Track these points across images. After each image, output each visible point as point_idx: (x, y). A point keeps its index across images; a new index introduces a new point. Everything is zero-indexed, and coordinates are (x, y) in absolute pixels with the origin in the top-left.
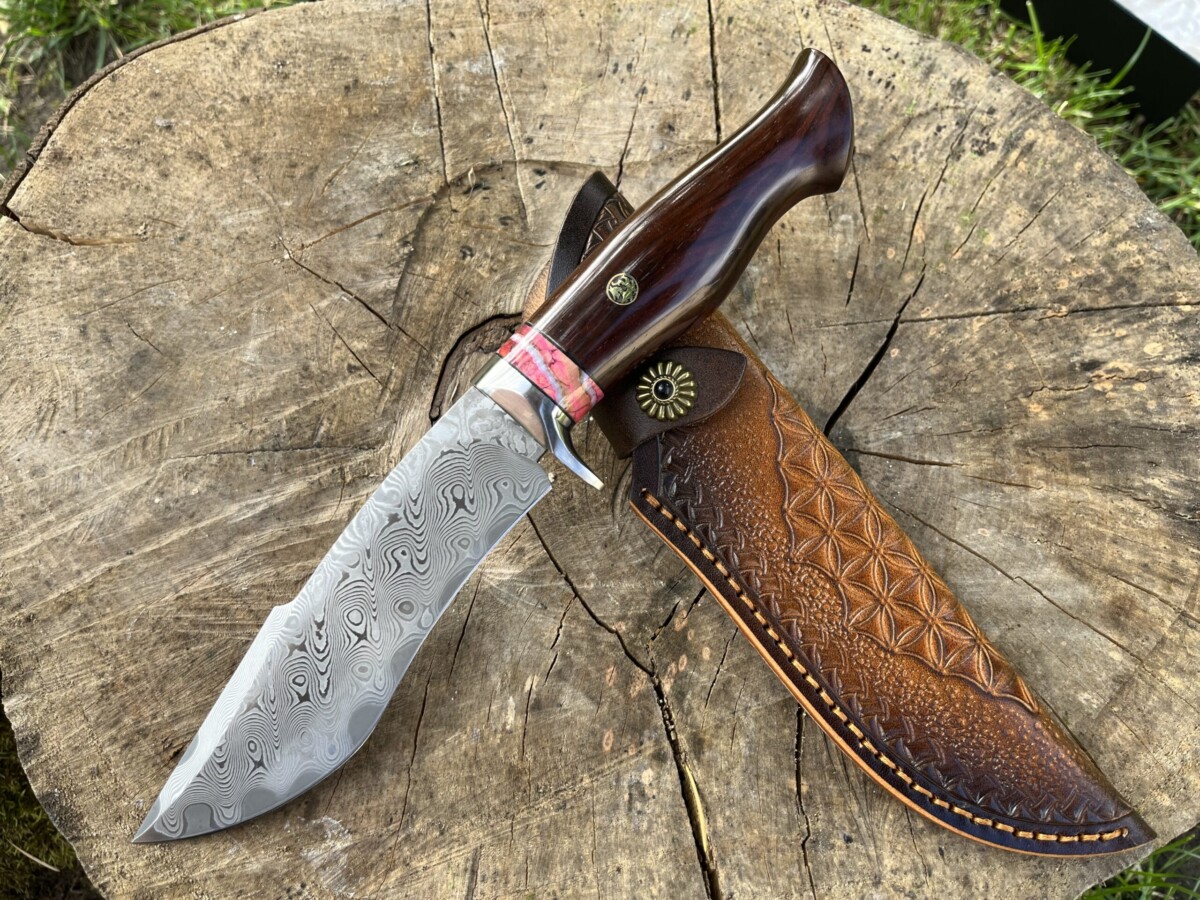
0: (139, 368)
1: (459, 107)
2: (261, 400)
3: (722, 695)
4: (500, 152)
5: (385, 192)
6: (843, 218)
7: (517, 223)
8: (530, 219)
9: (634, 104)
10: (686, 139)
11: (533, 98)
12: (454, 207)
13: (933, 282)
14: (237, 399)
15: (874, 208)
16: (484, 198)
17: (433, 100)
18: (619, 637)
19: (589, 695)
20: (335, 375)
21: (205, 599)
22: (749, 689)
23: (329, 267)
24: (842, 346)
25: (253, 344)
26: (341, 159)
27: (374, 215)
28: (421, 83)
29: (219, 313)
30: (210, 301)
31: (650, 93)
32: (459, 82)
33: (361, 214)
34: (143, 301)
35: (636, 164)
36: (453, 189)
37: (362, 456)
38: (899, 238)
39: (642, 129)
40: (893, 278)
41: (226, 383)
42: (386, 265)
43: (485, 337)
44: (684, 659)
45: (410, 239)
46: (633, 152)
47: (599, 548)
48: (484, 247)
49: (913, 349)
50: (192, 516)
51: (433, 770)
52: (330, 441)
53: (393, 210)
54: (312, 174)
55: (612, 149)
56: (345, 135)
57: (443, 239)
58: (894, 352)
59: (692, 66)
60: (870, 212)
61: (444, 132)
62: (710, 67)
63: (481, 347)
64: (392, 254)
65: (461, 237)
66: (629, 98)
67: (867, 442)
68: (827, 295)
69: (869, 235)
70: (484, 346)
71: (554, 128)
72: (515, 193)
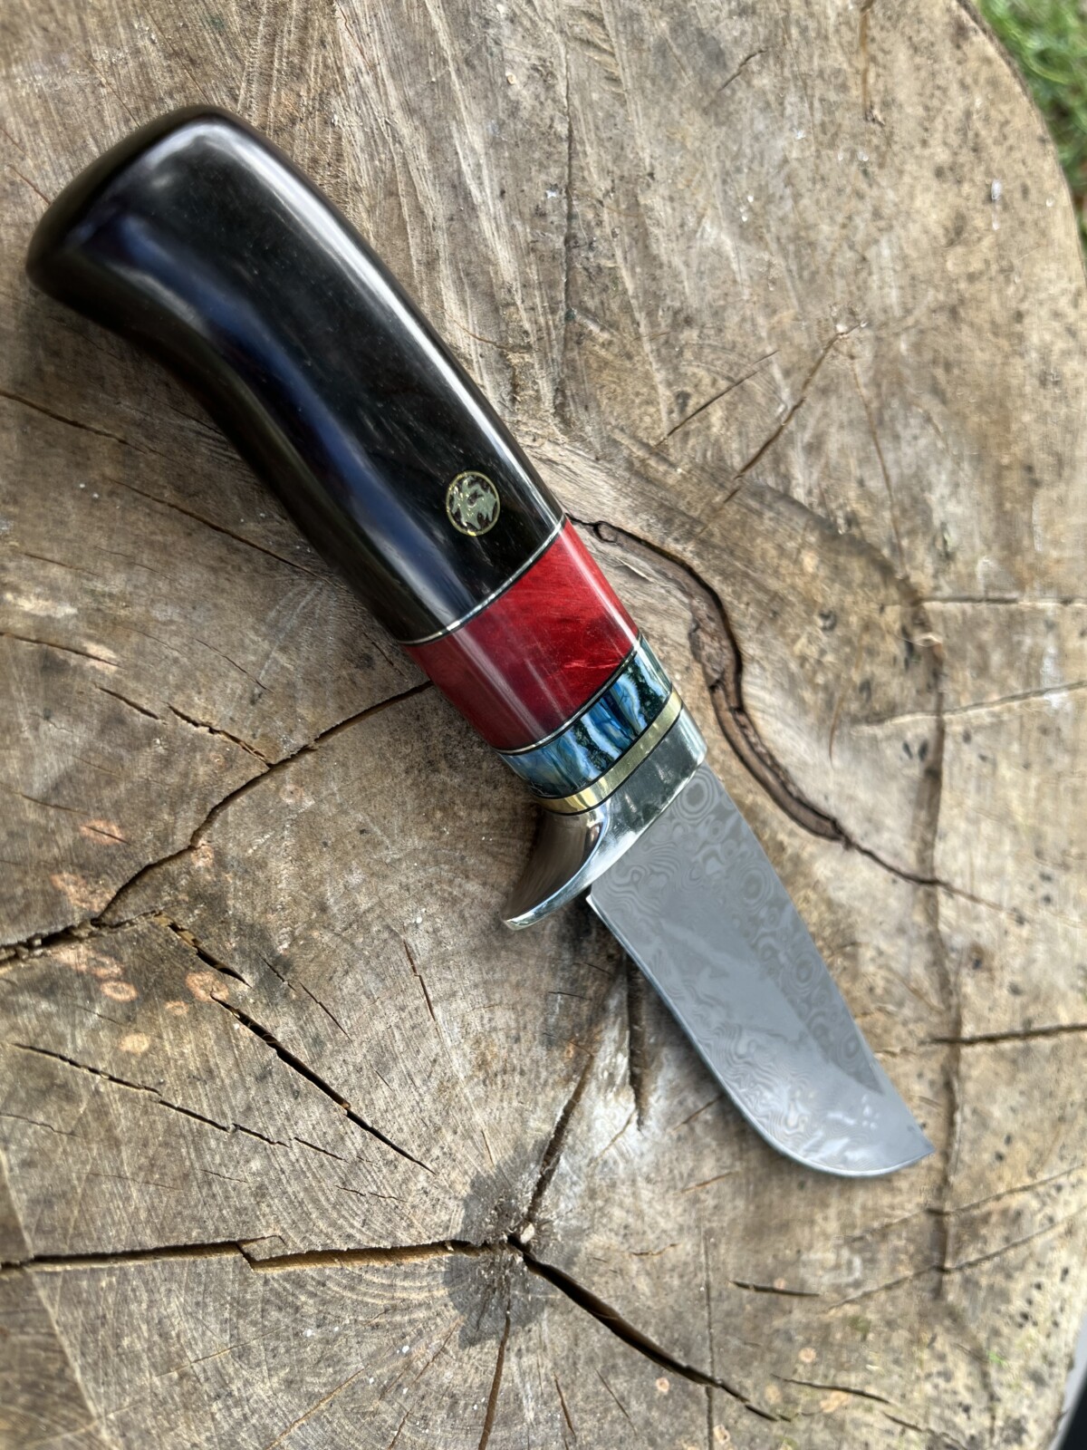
0: (702, 45)
1: (1008, 633)
2: (646, 234)
4: (956, 691)
5: (914, 501)
6: (857, 1262)
7: (863, 707)
8: (867, 730)
9: (1005, 905)
10: (964, 988)
11: (1015, 748)
12: (889, 609)
13: (766, 1439)
14: (649, 193)
15: (869, 1316)
16: (895, 659)
17: (1014, 595)
18: (180, 854)
19: (67, 779)
20: (675, 369)
21: (322, 43)
22: (49, 1144)
23: (824, 392)
24: (676, 1282)
25: (728, 244)
26: (954, 442)
27: (887, 479)
28: (1033, 579)
29: (770, 200)
30: (788, 191)
31: (1018, 931)
32: (1034, 637)
33: (890, 457)
34: (791, 85)
35: (935, 908)
36: (910, 610)
37: (546, 389)
38: (828, 1367)
39: (977, 919)
40: (774, 1364)
41: (674, 183)
42: (824, 485)
43: (712, 637)
45: (855, 531)
46: (951, 903)
47: (360, 817)
48: (836, 651)
49: (667, 1420)
50: (467, 62)
52: (576, 338)
53: (892, 508)
54: (937, 393)
55: (954, 868)
56: (981, 454)
58: (663, 1385)
59: (1048, 998)
60: (865, 1308)
61: (980, 606)
62: (1046, 1026)
63: (698, 627)
64: (837, 497)
65: (848, 614)
66: (1011, 897)
67: (519, 1354)
68: (751, 1246)
69: (833, 1312)
70: (699, 633)
71: (980, 777)
72: (899, 710)
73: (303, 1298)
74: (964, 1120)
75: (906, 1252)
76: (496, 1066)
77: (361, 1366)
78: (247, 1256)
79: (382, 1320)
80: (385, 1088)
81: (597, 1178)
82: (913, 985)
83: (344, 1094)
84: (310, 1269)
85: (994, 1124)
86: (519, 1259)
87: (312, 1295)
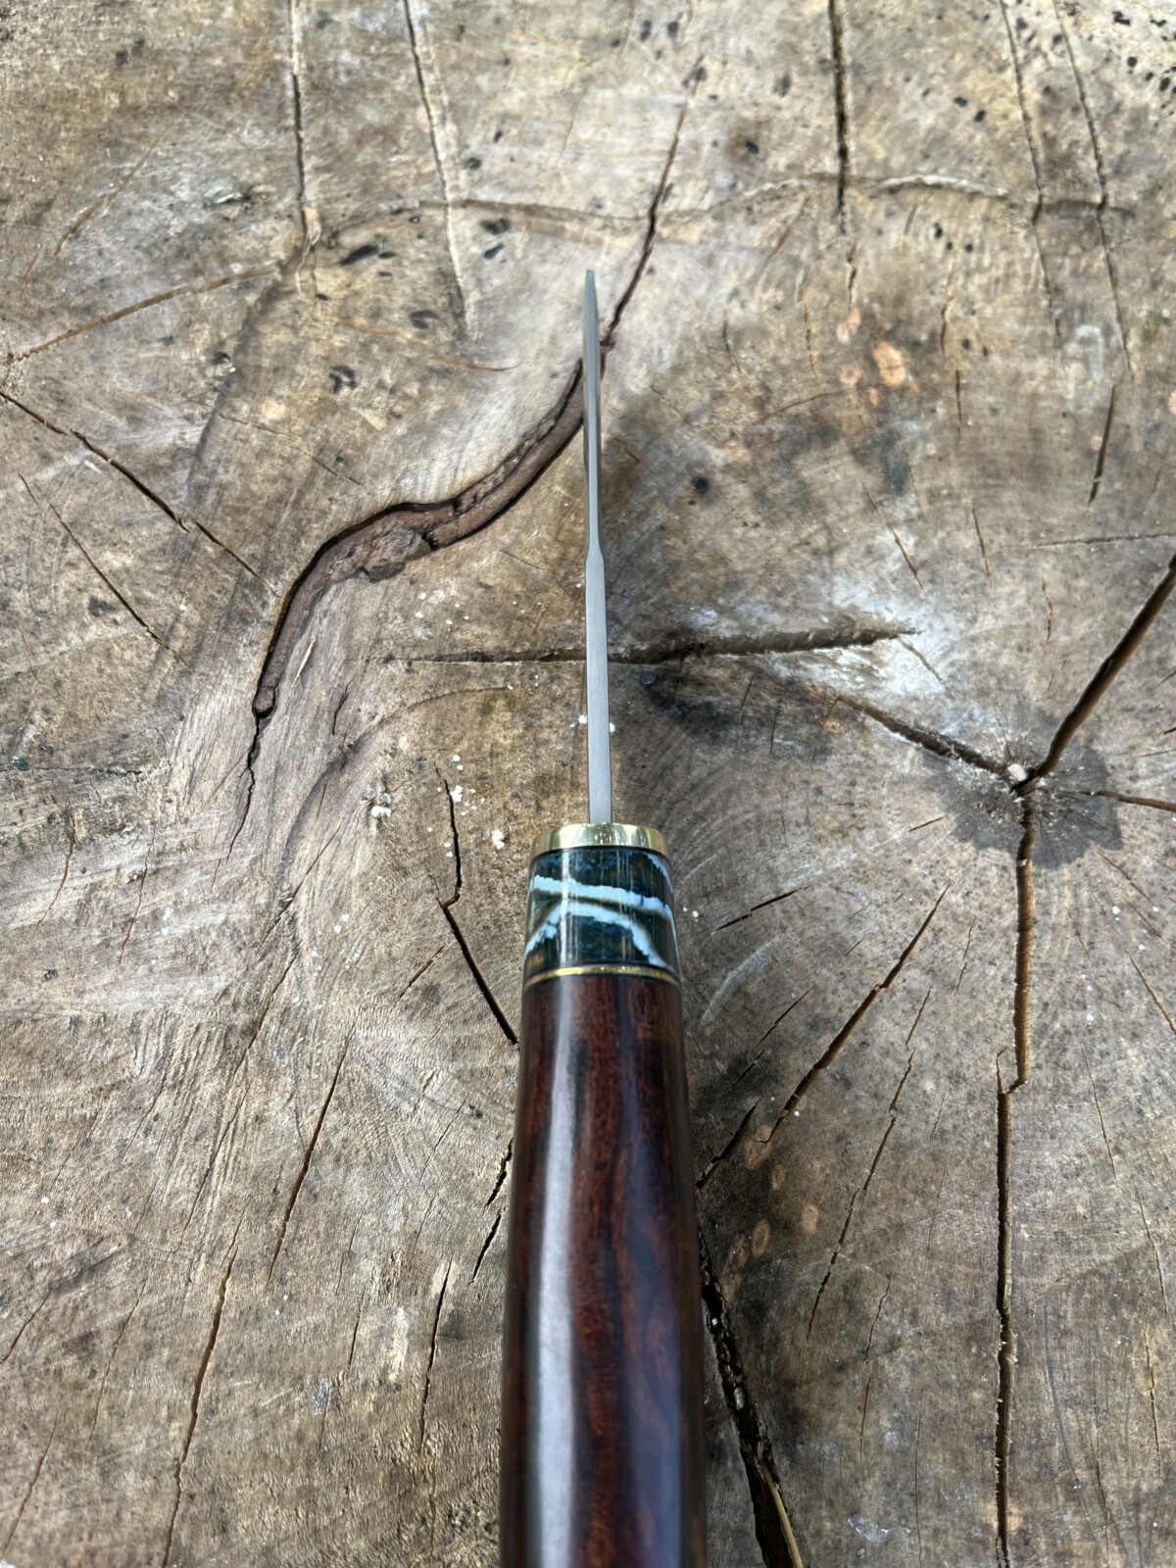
1: (337, 94)
3: (842, 1314)
4: (416, 183)
5: (181, 253)
6: (1083, 331)
7: (445, 324)
8: (470, 316)
9: (680, 99)
10: (781, 168)
11: (483, 81)
12: (321, 289)
15: (1143, 314)
16: (383, 274)
17: (288, 79)
20: (64, 619)
22: (897, 1299)
23: (61, 400)
24: (1082, 583)
26: (99, 187)
27: (158, 299)
28: (264, 48)
31: (711, 78)
32: (339, 47)
33: (132, 296)
35: (682, 214)
36: (320, 253)
39: (696, 146)
42: (178, 399)
43: (374, 548)
44: (762, 1230)
45: (229, 348)
46: (676, 190)
48: (378, 367)
51: (228, 1468)
52: (46, 756)
53: (196, 291)
54: (39, 216)
55: (635, 184)
56: (109, 141)
57: (297, 351)
59: (794, 30)
60: (1134, 320)
61: (306, 140)
62: (828, 34)
63: (362, 569)
64: (191, 379)
65: (332, 349)
66: (670, 88)
67: (1134, 779)
68: (1051, 480)
69: (1134, 366)
70: (369, 567)
71: (522, 140)
72: (444, 266)
73: (1057, 1026)
74: (935, 171)
75: (1078, 257)
76: (844, 817)
77: (1127, 960)
78: (1013, 1088)
79: (1086, 938)
80: (862, 946)
81: (967, 687)
82: (774, 244)
83: (866, 992)
84: (1032, 1020)
85: (941, 123)
86: (1042, 782)
87: (1055, 1016)
